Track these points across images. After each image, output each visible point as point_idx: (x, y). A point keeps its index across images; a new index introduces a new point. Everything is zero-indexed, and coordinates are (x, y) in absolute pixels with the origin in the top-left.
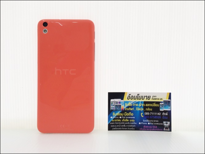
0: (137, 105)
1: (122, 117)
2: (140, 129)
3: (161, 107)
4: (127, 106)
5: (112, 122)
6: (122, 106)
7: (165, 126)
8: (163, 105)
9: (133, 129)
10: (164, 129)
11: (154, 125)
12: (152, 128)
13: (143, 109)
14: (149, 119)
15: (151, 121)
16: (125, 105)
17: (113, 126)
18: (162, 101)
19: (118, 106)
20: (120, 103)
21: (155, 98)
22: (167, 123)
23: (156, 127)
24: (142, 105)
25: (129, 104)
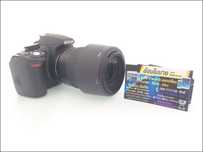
0: (153, 79)
1: (137, 89)
2: (154, 103)
3: (178, 84)
4: (143, 79)
5: (127, 91)
6: (137, 78)
7: (180, 104)
8: (181, 82)
9: (147, 101)
10: (179, 107)
11: (168, 101)
12: (166, 104)
13: (158, 84)
14: (164, 95)
15: (165, 97)
16: (140, 78)
17: (128, 95)
18: (181, 78)
19: (134, 78)
20: (136, 75)
21: (174, 74)
22: (183, 102)
23: (171, 104)
24: (158, 80)
25: (145, 78)
